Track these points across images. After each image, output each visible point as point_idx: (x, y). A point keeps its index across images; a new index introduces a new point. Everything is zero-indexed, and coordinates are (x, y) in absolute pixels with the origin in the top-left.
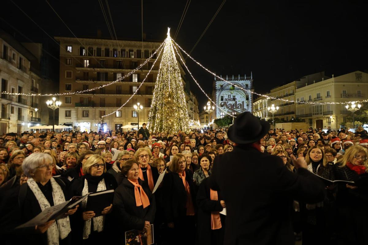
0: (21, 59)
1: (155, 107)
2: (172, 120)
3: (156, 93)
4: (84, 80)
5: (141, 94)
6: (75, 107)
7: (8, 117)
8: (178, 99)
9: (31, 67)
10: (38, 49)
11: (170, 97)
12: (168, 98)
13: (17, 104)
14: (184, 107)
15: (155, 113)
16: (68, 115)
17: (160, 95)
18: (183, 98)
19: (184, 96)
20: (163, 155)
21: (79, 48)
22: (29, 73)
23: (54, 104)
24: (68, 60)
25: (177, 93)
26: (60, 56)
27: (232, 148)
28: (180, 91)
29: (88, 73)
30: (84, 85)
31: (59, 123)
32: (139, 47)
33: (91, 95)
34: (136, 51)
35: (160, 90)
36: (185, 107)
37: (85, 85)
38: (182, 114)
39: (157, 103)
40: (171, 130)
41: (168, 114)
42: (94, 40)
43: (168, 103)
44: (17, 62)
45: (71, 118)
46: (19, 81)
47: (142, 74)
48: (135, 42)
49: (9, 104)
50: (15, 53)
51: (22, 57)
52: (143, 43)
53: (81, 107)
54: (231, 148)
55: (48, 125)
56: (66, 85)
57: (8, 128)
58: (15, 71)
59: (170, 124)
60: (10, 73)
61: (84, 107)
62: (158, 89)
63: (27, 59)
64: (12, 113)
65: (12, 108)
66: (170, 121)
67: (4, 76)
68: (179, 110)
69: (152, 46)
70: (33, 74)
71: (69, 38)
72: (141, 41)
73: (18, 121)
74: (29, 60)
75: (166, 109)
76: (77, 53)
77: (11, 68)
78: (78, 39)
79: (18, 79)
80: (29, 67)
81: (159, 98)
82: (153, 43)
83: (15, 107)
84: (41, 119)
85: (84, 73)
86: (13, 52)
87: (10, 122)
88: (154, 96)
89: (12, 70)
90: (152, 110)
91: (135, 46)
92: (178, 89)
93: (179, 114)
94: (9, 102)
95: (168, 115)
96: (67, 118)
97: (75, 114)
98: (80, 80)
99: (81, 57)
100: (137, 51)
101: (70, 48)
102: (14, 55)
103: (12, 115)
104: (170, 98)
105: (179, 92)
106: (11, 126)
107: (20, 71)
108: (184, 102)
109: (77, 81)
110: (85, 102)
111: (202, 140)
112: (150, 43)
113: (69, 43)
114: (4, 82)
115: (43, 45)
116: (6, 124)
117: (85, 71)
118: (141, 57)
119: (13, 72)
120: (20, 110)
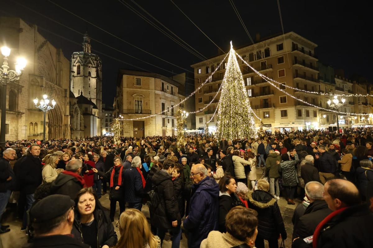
0: (172, 88)
4: (210, 92)
5: (255, 97)
6: (205, 115)
7: (166, 126)
10: (183, 78)
13: (171, 117)
16: (201, 121)
22: (178, 95)
23: (184, 115)
24: (199, 80)
26: (195, 78)
29: (212, 86)
30: (209, 96)
31: (197, 128)
32: (251, 50)
33: (214, 103)
34: (248, 56)
37: (211, 96)
42: (214, 58)
44: (170, 90)
45: (203, 124)
46: (171, 102)
47: (255, 76)
48: (247, 47)
49: (166, 117)
50: (168, 85)
51: (173, 86)
52: (255, 45)
53: (208, 115)
55: (191, 130)
56: (199, 99)
57: (166, 132)
58: (169, 96)
60: (166, 98)
61: (210, 114)
64: (169, 123)
65: (168, 119)
67: (163, 101)
69: (264, 45)
70: (180, 95)
71: (198, 63)
72: (252, 44)
73: (173, 128)
74: (177, 87)
76: (205, 72)
78: (205, 62)
79: (170, 101)
80: (178, 91)
82: (264, 42)
83: (170, 119)
84: (187, 125)
85: (210, 87)
86: (167, 85)
87: (168, 128)
89: (167, 96)
91: (247, 51)
96: (200, 124)
97: (205, 120)
98: (207, 93)
99: (208, 74)
100: (250, 55)
101: (200, 71)
102: (168, 86)
103: (169, 124)
106: (168, 131)
107: (172, 95)
109: (204, 95)
110: (211, 110)
112: (261, 43)
113: (199, 67)
114: (163, 105)
115: (186, 73)
116: (165, 130)
117: (210, 86)
118: (253, 60)
119: (168, 97)
120: (173, 121)
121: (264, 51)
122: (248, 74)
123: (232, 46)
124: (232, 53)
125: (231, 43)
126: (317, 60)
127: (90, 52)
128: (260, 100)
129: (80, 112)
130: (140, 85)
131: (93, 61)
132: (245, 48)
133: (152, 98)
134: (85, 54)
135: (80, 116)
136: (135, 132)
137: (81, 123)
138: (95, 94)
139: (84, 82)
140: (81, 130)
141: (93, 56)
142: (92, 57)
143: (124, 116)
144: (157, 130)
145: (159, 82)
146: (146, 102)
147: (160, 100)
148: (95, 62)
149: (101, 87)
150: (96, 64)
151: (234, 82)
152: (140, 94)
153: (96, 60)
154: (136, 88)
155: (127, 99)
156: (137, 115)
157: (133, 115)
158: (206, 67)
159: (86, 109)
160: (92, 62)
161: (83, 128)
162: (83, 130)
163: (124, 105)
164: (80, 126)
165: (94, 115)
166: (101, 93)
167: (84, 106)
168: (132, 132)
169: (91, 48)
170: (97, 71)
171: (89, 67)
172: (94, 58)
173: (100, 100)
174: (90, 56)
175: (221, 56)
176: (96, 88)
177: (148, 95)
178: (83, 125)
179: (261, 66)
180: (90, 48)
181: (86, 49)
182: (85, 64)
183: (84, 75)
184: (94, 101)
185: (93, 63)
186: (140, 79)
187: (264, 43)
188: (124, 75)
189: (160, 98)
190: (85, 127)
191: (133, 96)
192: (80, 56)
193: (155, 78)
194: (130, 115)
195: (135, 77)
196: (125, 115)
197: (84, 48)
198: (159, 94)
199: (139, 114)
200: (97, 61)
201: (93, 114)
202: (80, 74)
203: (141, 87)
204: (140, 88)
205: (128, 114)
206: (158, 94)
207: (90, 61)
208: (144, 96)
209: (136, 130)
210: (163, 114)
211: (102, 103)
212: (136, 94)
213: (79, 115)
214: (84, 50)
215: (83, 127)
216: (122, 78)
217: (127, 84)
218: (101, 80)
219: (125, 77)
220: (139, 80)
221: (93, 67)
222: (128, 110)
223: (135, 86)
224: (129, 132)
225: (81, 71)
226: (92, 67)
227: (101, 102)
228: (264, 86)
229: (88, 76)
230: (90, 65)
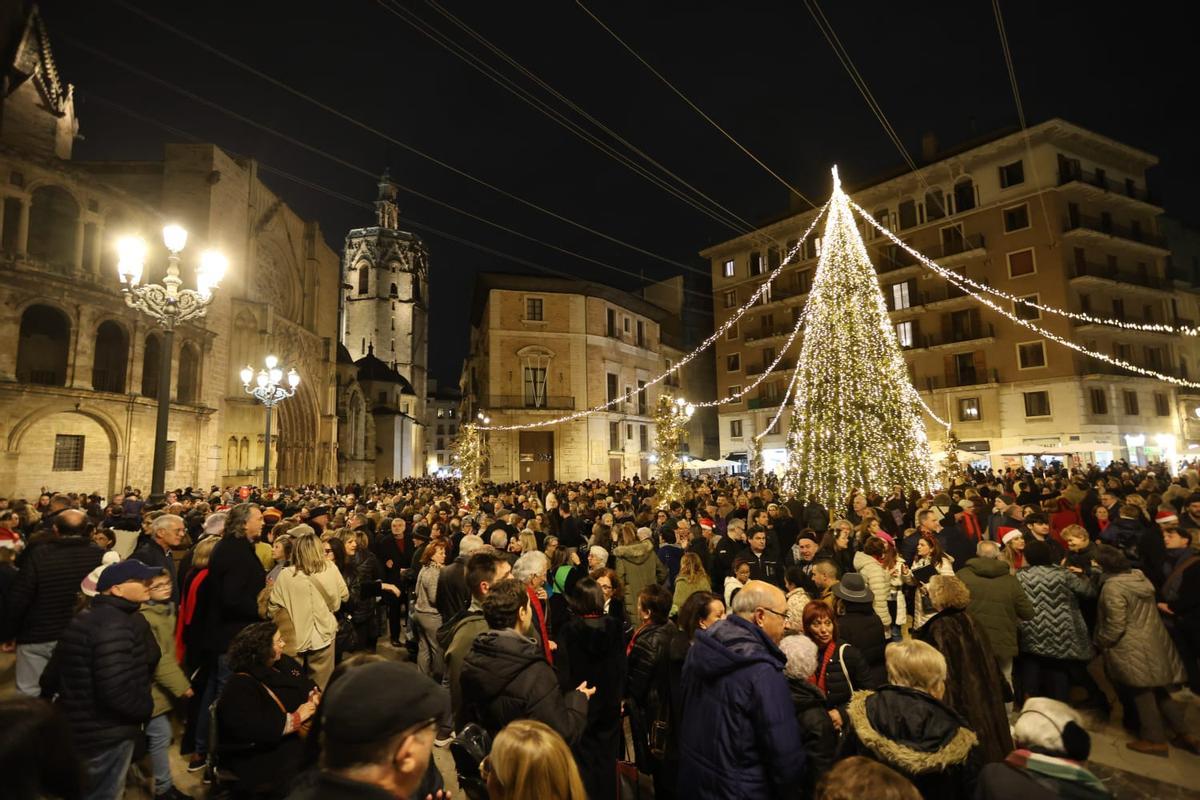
0: (640, 324)
4: (765, 336)
5: (926, 347)
6: (752, 411)
7: (621, 447)
9: (661, 334)
10: (675, 290)
13: (636, 418)
16: (737, 431)
21: (749, 258)
22: (658, 348)
23: (681, 414)
24: (729, 296)
26: (714, 291)
29: (771, 317)
30: (764, 350)
31: (722, 454)
32: (905, 192)
33: (781, 372)
34: (897, 210)
37: (768, 349)
42: (778, 225)
44: (633, 331)
45: (742, 440)
46: (639, 371)
47: (924, 277)
48: (891, 183)
49: (623, 420)
50: (628, 317)
51: (643, 319)
52: (920, 175)
53: (761, 410)
55: (703, 460)
56: (729, 358)
57: (622, 468)
58: (630, 352)
60: (621, 359)
61: (766, 409)
63: (653, 320)
64: (629, 437)
65: (629, 427)
67: (613, 367)
69: (951, 173)
70: (666, 349)
71: (725, 244)
72: (910, 170)
73: (644, 453)
74: (657, 322)
76: (746, 271)
77: (623, 350)
78: (748, 237)
79: (636, 367)
80: (658, 336)
82: (951, 160)
83: (634, 424)
84: (690, 444)
85: (764, 318)
86: (625, 316)
87: (627, 455)
89: (626, 351)
91: (891, 196)
94: (621, 416)
96: (735, 440)
97: (750, 427)
98: (755, 339)
99: (755, 278)
100: (901, 207)
101: (730, 267)
102: (626, 321)
103: (630, 441)
106: (627, 464)
107: (639, 349)
109: (747, 344)
110: (771, 394)
112: (941, 164)
113: (729, 255)
114: (612, 380)
115: (684, 278)
116: (619, 460)
117: (764, 314)
118: (915, 224)
119: (626, 355)
120: (643, 431)
121: (952, 193)
122: (896, 273)
123: (837, 182)
124: (840, 206)
125: (835, 171)
126: (1160, 211)
127: (396, 226)
128: (945, 358)
129: (365, 404)
130: (541, 319)
131: (403, 253)
132: (884, 185)
133: (578, 359)
134: (382, 233)
135: (366, 417)
136: (523, 465)
137: (366, 438)
138: (409, 351)
139: (378, 316)
140: (366, 460)
141: (405, 238)
142: (400, 241)
143: (490, 417)
144: (594, 461)
145: (601, 307)
146: (558, 371)
147: (603, 364)
148: (409, 254)
149: (426, 331)
150: (411, 262)
151: (849, 299)
152: (541, 348)
153: (411, 249)
154: (530, 329)
155: (502, 364)
156: (531, 412)
157: (519, 412)
158: (748, 255)
159: (383, 396)
160: (401, 256)
161: (371, 455)
162: (373, 458)
163: (491, 381)
164: (365, 449)
165: (404, 415)
166: (426, 346)
167: (378, 386)
168: (517, 467)
169: (398, 214)
170: (415, 282)
171: (394, 270)
172: (407, 243)
173: (421, 369)
174: (395, 237)
175: (800, 216)
176: (413, 333)
177: (566, 351)
178: (372, 444)
179: (942, 242)
180: (395, 215)
181: (386, 220)
182: (383, 262)
183: (378, 296)
184: (405, 372)
185: (406, 257)
186: (541, 300)
187: (951, 165)
188: (492, 291)
189: (604, 359)
190: (379, 450)
191: (519, 353)
192: (369, 239)
193: (586, 296)
194: (509, 412)
195: (527, 295)
196: (495, 415)
197: (378, 215)
198: (601, 347)
199: (538, 409)
200: (416, 251)
201: (402, 410)
202: (367, 292)
203: (542, 326)
204: (541, 329)
205: (504, 411)
206: (595, 347)
207: (395, 253)
208: (552, 354)
209: (528, 459)
210: (613, 408)
211: (429, 377)
212: (526, 349)
213: (363, 414)
214: (380, 222)
215: (373, 451)
216: (485, 299)
217: (502, 318)
218: (427, 306)
219: (495, 295)
220: (537, 303)
221: (404, 271)
222: (505, 396)
223: (524, 324)
224: (506, 465)
225: (370, 284)
226: (400, 270)
227: (426, 375)
228: (954, 310)
229: (391, 296)
230: (396, 264)
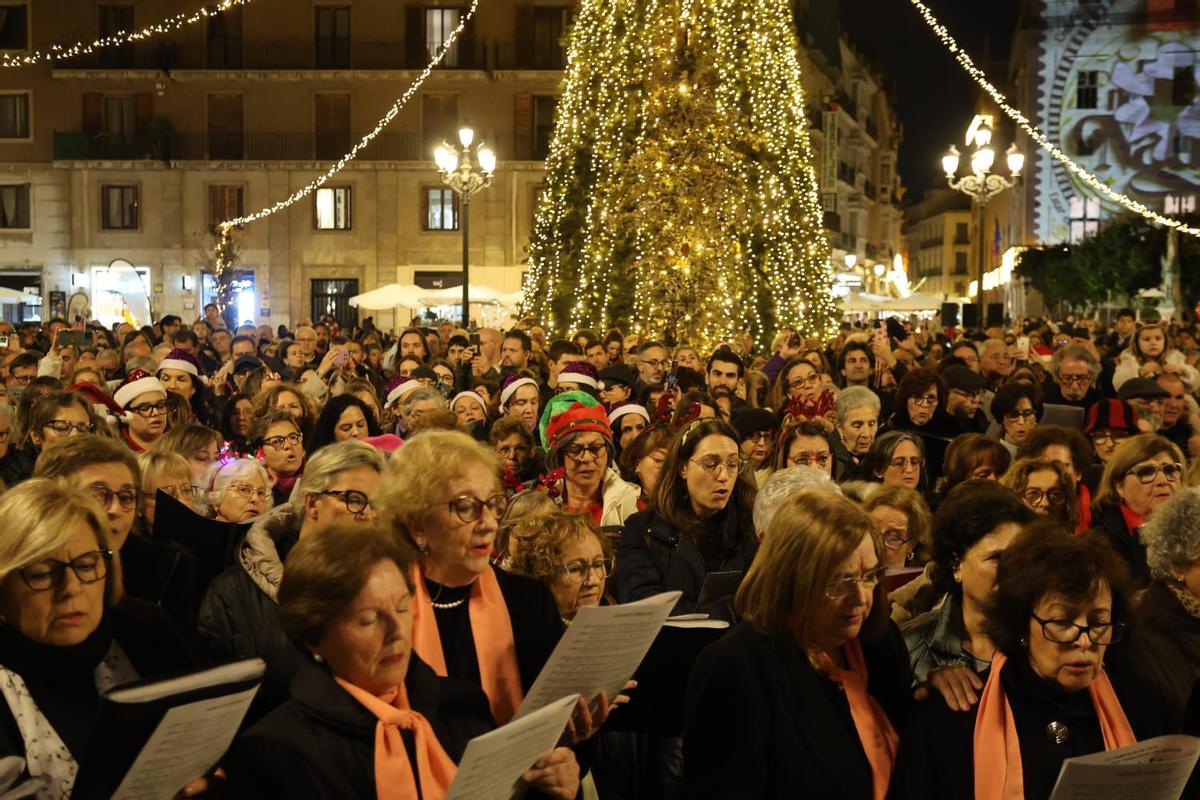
1: (583, 155)
2: (699, 248)
3: (591, 51)
5: (483, 67)
6: (57, 164)
8: (746, 96)
11: (685, 74)
12: (675, 77)
14: (793, 154)
15: (578, 199)
16: (11, 214)
17: (614, 62)
18: (784, 85)
19: (797, 73)
20: (634, 492)
25: (742, 45)
27: (1175, 458)
28: (762, 31)
30: (103, 9)
33: (151, 74)
35: (619, 30)
36: (802, 153)
37: (115, 8)
38: (774, 204)
39: (594, 123)
40: (694, 322)
41: (670, 197)
43: (677, 115)
45: (28, 239)
54: (1167, 459)
59: (687, 271)
61: (107, 164)
62: (601, 20)
66: (686, 250)
68: (753, 179)
75: (659, 165)
81: (610, 87)
88: (575, 73)
90: (560, 173)
92: (749, 20)
93: (755, 201)
95: (673, 202)
97: (55, 208)
104: (690, 82)
105: (758, 40)
108: (791, 118)
110: (115, 128)
111: (919, 396)
128: (516, 99)
